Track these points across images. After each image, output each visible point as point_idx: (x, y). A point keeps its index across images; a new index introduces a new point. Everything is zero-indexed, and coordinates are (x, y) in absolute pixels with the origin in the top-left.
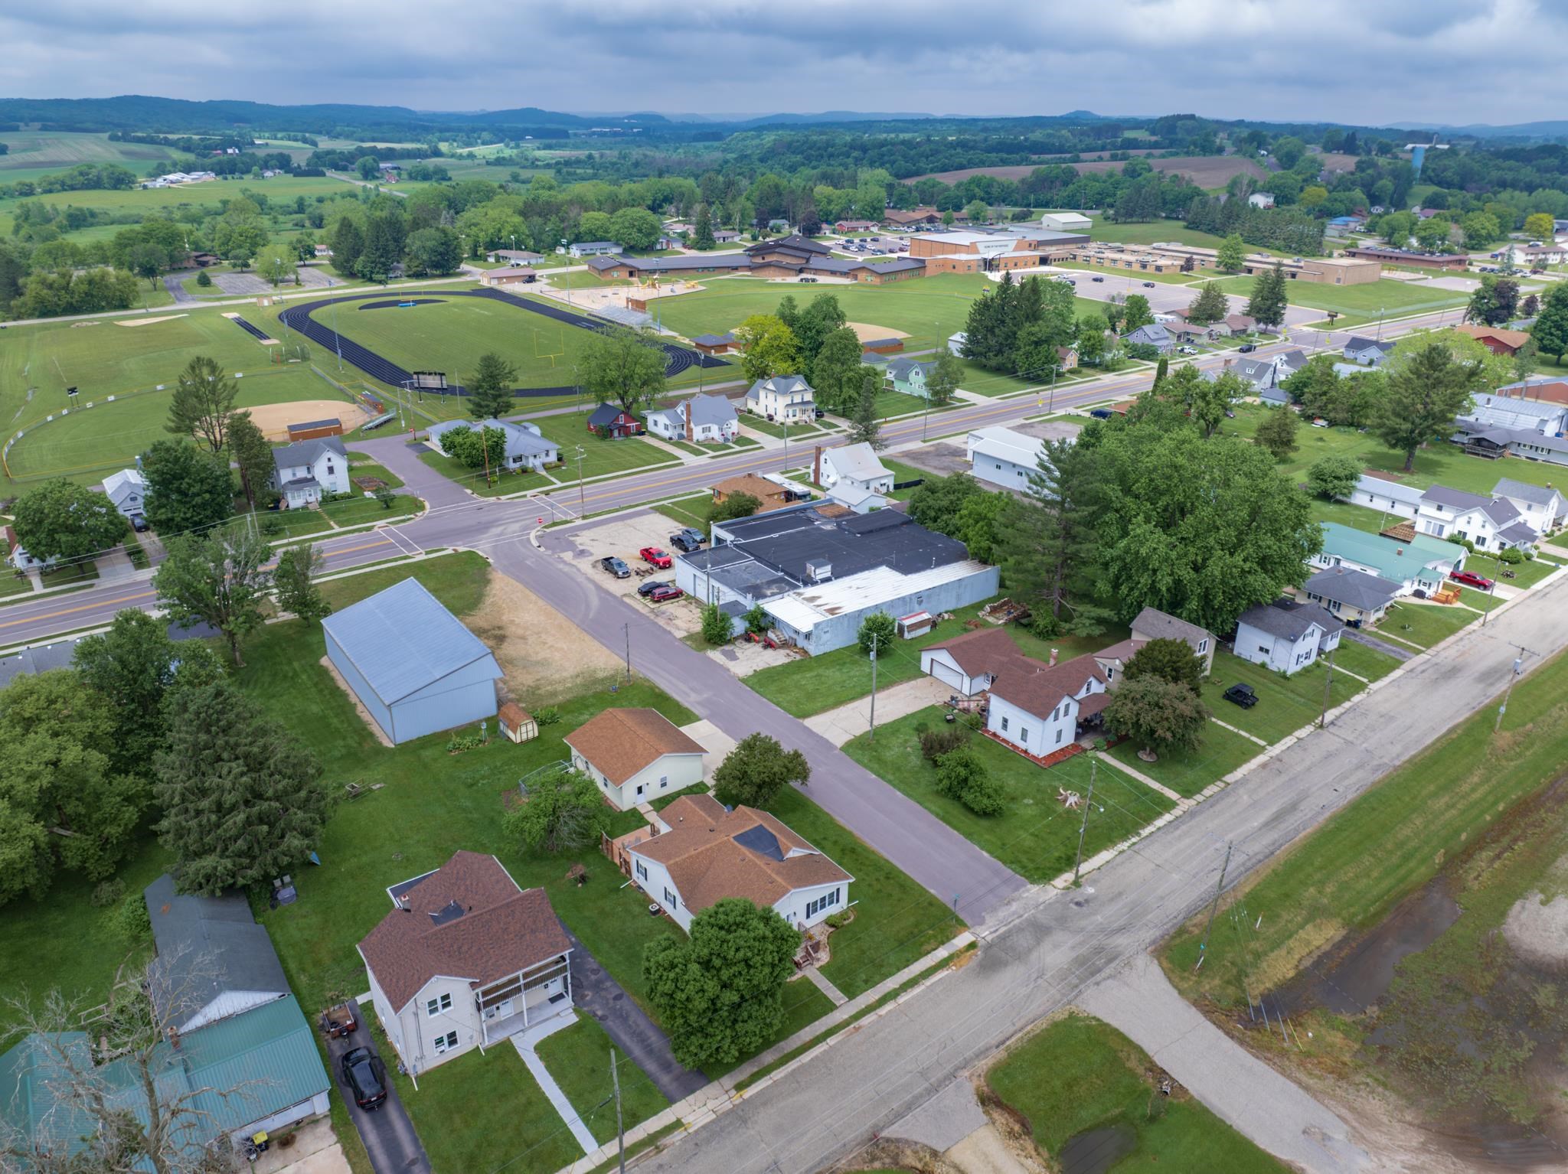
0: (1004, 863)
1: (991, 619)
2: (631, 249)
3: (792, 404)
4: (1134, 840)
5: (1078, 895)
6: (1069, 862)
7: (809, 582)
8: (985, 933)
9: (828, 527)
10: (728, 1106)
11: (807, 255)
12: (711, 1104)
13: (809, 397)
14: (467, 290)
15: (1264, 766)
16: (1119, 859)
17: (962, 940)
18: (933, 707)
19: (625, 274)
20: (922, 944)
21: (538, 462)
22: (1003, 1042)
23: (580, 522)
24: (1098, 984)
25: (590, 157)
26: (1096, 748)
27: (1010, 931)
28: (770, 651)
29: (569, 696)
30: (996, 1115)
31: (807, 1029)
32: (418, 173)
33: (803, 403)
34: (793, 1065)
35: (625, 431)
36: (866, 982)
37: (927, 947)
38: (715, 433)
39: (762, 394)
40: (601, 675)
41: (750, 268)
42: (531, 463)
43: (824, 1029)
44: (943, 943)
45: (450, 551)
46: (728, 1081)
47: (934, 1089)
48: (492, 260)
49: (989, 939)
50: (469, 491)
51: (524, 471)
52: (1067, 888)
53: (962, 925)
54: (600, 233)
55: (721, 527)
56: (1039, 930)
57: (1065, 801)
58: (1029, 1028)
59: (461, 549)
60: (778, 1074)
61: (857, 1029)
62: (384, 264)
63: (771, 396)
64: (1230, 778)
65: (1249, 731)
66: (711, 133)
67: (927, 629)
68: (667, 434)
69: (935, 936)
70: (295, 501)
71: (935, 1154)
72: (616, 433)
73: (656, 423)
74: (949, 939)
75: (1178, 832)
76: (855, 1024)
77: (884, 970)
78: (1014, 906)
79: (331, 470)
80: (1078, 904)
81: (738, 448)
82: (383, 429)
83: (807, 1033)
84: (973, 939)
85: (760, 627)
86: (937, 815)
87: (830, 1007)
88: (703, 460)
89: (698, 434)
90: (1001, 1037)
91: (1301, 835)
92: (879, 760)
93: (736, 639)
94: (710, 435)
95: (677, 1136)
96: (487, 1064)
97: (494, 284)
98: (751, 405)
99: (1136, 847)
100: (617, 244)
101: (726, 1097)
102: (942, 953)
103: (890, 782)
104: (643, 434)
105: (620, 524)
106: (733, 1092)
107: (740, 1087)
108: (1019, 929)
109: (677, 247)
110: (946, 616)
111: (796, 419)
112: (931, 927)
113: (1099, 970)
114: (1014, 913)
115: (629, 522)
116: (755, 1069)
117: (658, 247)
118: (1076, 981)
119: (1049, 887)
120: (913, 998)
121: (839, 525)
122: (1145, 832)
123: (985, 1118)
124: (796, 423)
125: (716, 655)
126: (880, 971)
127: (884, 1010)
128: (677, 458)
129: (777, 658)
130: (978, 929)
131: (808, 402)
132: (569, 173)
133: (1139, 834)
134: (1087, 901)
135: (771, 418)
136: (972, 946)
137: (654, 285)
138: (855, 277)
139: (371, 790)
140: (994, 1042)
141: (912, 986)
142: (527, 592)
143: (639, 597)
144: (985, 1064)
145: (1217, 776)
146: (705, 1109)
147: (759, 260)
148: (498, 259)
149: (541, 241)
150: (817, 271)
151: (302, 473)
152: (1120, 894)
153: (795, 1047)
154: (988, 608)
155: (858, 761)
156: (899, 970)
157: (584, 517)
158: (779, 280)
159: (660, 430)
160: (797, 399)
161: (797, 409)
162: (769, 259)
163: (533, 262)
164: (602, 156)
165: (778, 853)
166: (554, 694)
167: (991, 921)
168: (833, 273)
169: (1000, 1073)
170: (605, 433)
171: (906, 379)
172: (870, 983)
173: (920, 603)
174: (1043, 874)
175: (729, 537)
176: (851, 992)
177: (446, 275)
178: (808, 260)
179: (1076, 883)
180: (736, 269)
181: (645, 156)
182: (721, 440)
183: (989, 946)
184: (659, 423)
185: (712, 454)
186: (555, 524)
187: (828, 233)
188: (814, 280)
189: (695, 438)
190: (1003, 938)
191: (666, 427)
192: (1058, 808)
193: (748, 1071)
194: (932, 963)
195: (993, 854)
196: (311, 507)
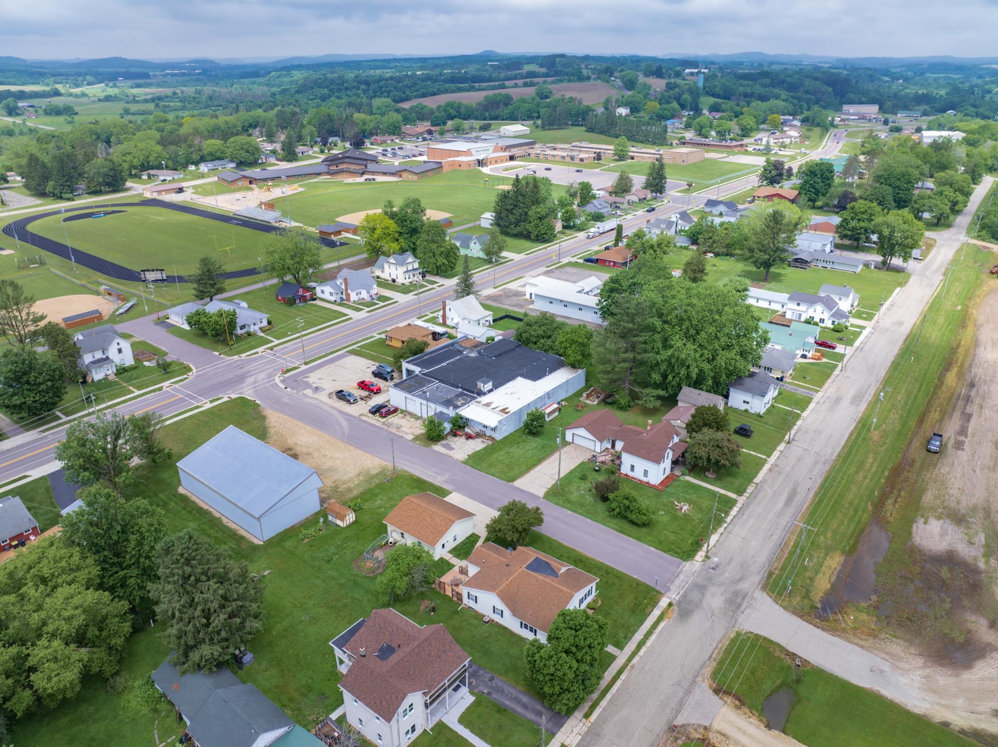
0: (665, 552)
1: (588, 402)
2: (241, 164)
3: (408, 271)
4: (724, 526)
5: (709, 563)
6: (697, 545)
7: (481, 393)
8: (674, 596)
9: (473, 355)
10: (585, 729)
11: (365, 163)
12: (576, 730)
13: (416, 265)
14: (137, 201)
15: (770, 470)
16: (722, 538)
17: (664, 602)
18: (583, 462)
19: (246, 183)
20: (644, 610)
21: (256, 328)
22: (711, 657)
23: (304, 367)
24: (743, 613)
25: (175, 93)
26: (683, 474)
27: (686, 592)
28: (470, 441)
29: (361, 490)
30: (725, 699)
31: (607, 673)
32: (52, 110)
33: (414, 270)
34: (609, 696)
35: (304, 299)
36: (625, 638)
37: (647, 611)
38: (364, 295)
39: (386, 266)
40: (374, 472)
41: (328, 173)
42: (253, 329)
43: (615, 672)
44: (654, 606)
45: (226, 399)
46: (578, 714)
47: (688, 692)
48: (145, 177)
49: (677, 598)
50: (217, 353)
51: (249, 334)
52: (704, 561)
53: (659, 594)
54: (218, 154)
55: (408, 362)
56: (701, 588)
57: (681, 509)
58: (720, 646)
59: (234, 396)
60: (604, 703)
61: (633, 667)
62: (69, 186)
63: (393, 267)
64: (758, 479)
65: (755, 451)
66: (253, 72)
67: (557, 414)
68: (332, 299)
69: (648, 603)
70: (97, 375)
71: (705, 728)
72: (297, 301)
73: (323, 292)
74: (657, 604)
75: (745, 517)
76: (631, 664)
77: (632, 629)
78: (682, 577)
79: (120, 351)
80: (713, 569)
81: (382, 304)
82: (130, 314)
83: (608, 675)
84: (668, 601)
85: (460, 426)
86: (616, 530)
87: (613, 657)
88: (362, 314)
89: (354, 297)
90: (709, 654)
91: (805, 507)
92: (569, 501)
93: (447, 435)
94: (361, 296)
96: (435, 738)
97: (155, 196)
98: (378, 273)
99: (728, 530)
100: (232, 161)
101: (581, 724)
102: (656, 613)
103: (580, 514)
104: (315, 299)
105: (332, 365)
106: (584, 720)
107: (587, 716)
108: (690, 590)
109: (272, 160)
110: (563, 403)
111: (410, 280)
112: (644, 598)
113: (741, 605)
114: (683, 581)
115: (336, 363)
116: (590, 704)
117: (260, 161)
118: (731, 614)
119: (694, 562)
120: (653, 642)
121: (479, 352)
122: (729, 519)
123: (721, 702)
124: (411, 283)
125: (438, 448)
126: (630, 630)
127: (642, 652)
128: (347, 315)
129: (477, 445)
130: (669, 594)
131: (416, 269)
132: (165, 106)
133: (725, 522)
134: (717, 566)
135: (394, 281)
136: (670, 604)
137: (269, 189)
138: (401, 176)
139: (264, 576)
140: (707, 658)
141: (650, 635)
142: (295, 421)
143: (371, 415)
144: (708, 671)
145: (750, 481)
146: (573, 734)
147: (334, 168)
148: (149, 176)
149: (178, 162)
150: (373, 173)
151: (99, 355)
152: (732, 558)
153: (605, 685)
154: (585, 395)
155: (557, 504)
156: (639, 627)
157: (306, 364)
158: (350, 180)
159: (326, 296)
160: (410, 268)
161: (411, 274)
162: (341, 167)
163: (176, 177)
164: (182, 92)
165: (554, 573)
166: (350, 490)
167: (674, 588)
168: (385, 174)
169: (717, 675)
170: (291, 302)
171: (468, 247)
172: (627, 638)
173: (549, 398)
174: (688, 555)
175: (417, 370)
176: (620, 646)
177: (115, 191)
178: (366, 166)
179: (707, 557)
180: (319, 174)
181: (214, 91)
182: (369, 299)
183: (679, 603)
184: (325, 291)
185: (367, 309)
186: (288, 371)
187: (369, 145)
188: (374, 179)
189: (352, 299)
190: (684, 596)
191: (331, 294)
192: (680, 514)
193: (587, 706)
194: (655, 620)
195: (656, 548)
196: (110, 378)
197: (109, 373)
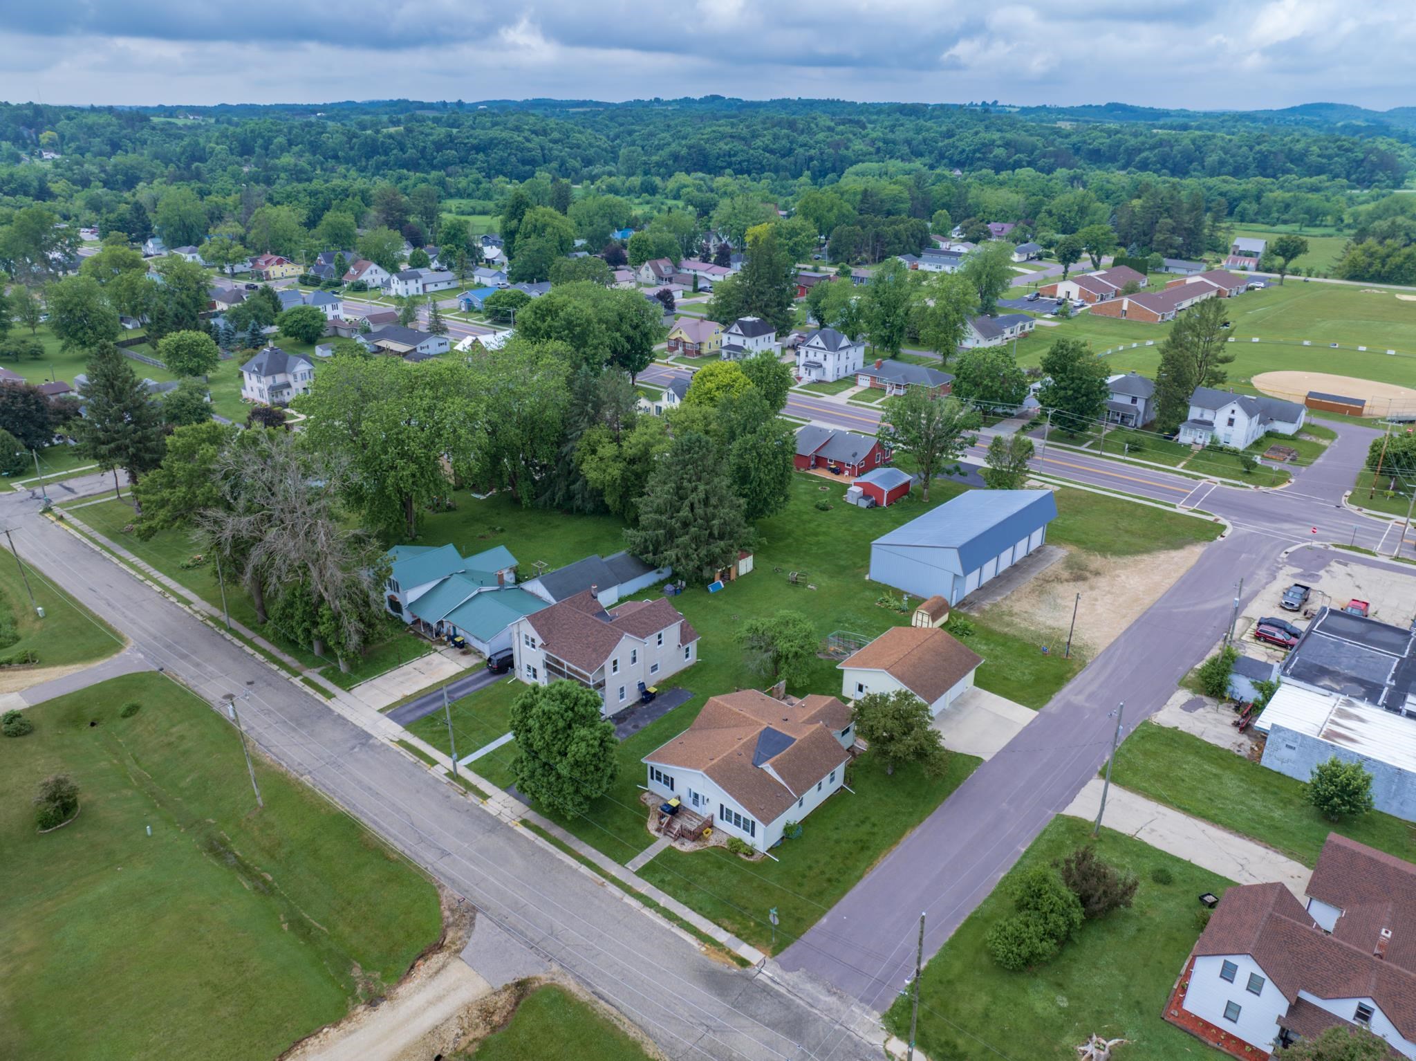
8: (769, 973)
10: (505, 819)
12: (506, 810)
17: (748, 951)
20: (728, 918)
27: (779, 995)
30: (505, 996)
31: (594, 851)
34: (552, 849)
36: (662, 881)
37: (726, 923)
43: (596, 862)
44: (738, 936)
45: (1211, 519)
46: (531, 815)
47: (532, 946)
49: (760, 976)
53: (775, 949)
58: (626, 1020)
60: (541, 842)
61: (602, 884)
69: (746, 927)
70: (1187, 437)
71: (458, 951)
74: (746, 940)
76: (607, 883)
78: (829, 1000)
79: (1231, 422)
83: (589, 851)
84: (754, 961)
87: (622, 862)
92: (1057, 848)
95: (473, 799)
101: (515, 818)
102: (722, 936)
106: (521, 821)
107: (525, 823)
108: (787, 1005)
112: (758, 924)
114: (813, 997)
116: (544, 827)
119: (884, 1035)
120: (649, 919)
123: (500, 986)
126: (681, 891)
127: (629, 900)
130: (772, 965)
136: (744, 963)
139: (805, 586)
141: (665, 916)
143: (1256, 622)
144: (570, 984)
146: (501, 808)
151: (1208, 416)
153: (572, 846)
155: (1045, 832)
156: (685, 904)
167: (791, 976)
169: (560, 997)
172: (661, 885)
176: (645, 872)
183: (750, 979)
190: (764, 989)
193: (543, 823)
194: (704, 930)
196: (1194, 447)
197: (1200, 441)
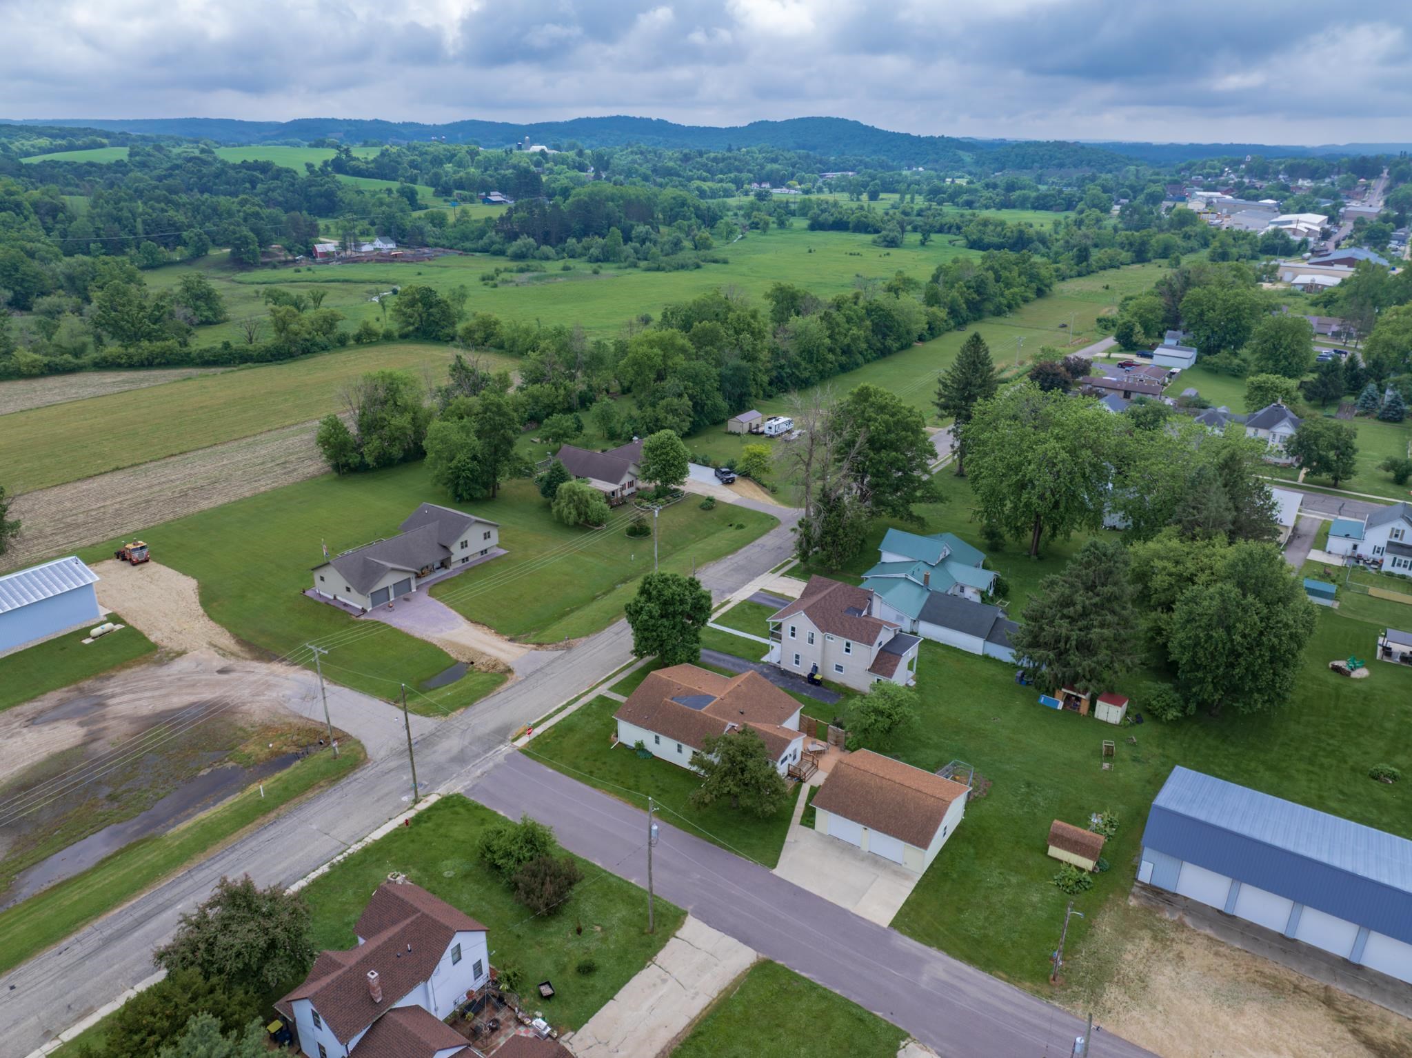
4: (340, 858)
8: (505, 749)
17: (524, 740)
27: (484, 754)
30: (502, 668)
31: (620, 679)
37: (551, 731)
44: (539, 736)
47: (539, 670)
49: (502, 747)
52: (427, 795)
53: (523, 751)
56: (461, 759)
57: (405, 878)
61: (590, 685)
69: (546, 738)
74: (535, 740)
77: (581, 711)
78: (479, 772)
80: (420, 786)
83: (621, 677)
84: (515, 743)
87: (609, 689)
99: (340, 851)
102: (538, 731)
108: (477, 756)
112: (548, 743)
114: (480, 767)
119: (443, 793)
120: (556, 705)
122: (325, 868)
123: (509, 665)
126: (585, 711)
127: (575, 696)
130: (510, 751)
133: (332, 866)
134: (411, 790)
136: (516, 741)
140: (501, 693)
141: (559, 709)
144: (508, 684)
152: (378, 800)
153: (627, 671)
167: (500, 759)
172: (588, 705)
174: (450, 803)
176: (599, 698)
179: (417, 802)
183: (501, 742)
192: (414, 872)
194: (546, 723)
195: (495, 813)
